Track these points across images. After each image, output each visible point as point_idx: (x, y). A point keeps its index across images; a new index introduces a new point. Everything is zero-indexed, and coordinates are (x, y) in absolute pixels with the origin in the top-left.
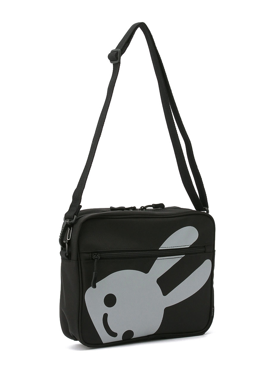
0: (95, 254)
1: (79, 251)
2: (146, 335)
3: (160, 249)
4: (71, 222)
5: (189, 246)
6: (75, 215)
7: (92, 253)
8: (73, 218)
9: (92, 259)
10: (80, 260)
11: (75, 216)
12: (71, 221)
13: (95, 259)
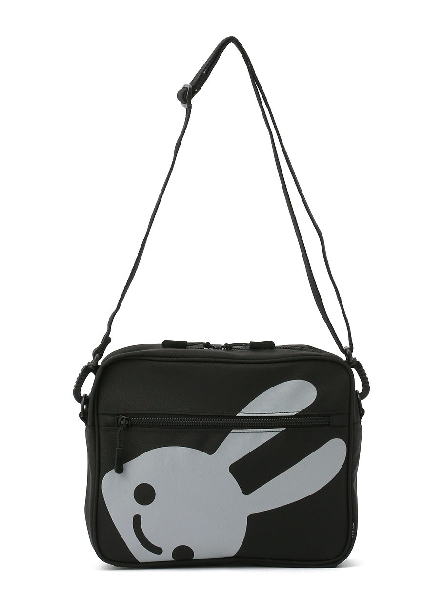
0: (123, 419)
2: (219, 557)
3: (238, 415)
5: (294, 414)
7: (118, 415)
10: (98, 426)
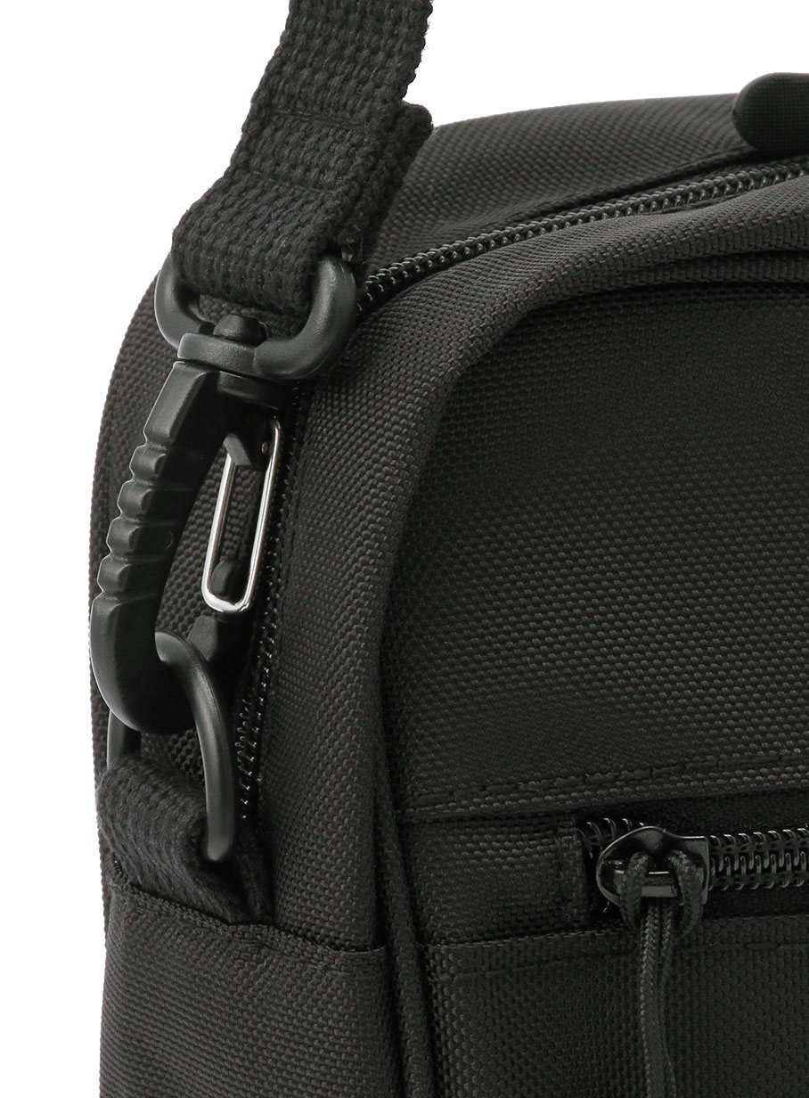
0: (635, 845)
1: (399, 802)
4: (267, 366)
6: (330, 249)
8: (292, 298)
9: (602, 915)
11: (329, 274)
12: (273, 350)
13: (641, 915)
